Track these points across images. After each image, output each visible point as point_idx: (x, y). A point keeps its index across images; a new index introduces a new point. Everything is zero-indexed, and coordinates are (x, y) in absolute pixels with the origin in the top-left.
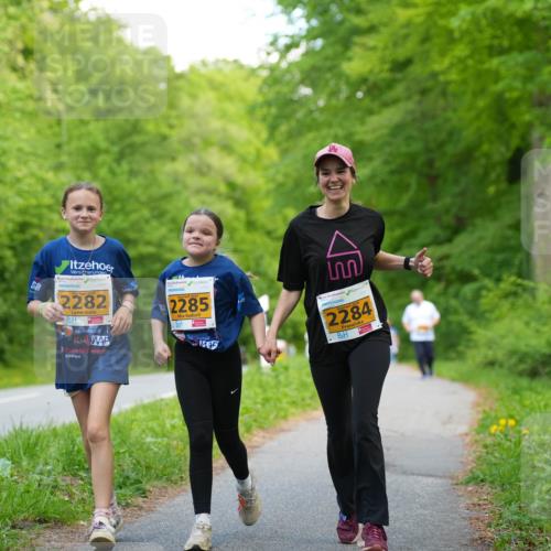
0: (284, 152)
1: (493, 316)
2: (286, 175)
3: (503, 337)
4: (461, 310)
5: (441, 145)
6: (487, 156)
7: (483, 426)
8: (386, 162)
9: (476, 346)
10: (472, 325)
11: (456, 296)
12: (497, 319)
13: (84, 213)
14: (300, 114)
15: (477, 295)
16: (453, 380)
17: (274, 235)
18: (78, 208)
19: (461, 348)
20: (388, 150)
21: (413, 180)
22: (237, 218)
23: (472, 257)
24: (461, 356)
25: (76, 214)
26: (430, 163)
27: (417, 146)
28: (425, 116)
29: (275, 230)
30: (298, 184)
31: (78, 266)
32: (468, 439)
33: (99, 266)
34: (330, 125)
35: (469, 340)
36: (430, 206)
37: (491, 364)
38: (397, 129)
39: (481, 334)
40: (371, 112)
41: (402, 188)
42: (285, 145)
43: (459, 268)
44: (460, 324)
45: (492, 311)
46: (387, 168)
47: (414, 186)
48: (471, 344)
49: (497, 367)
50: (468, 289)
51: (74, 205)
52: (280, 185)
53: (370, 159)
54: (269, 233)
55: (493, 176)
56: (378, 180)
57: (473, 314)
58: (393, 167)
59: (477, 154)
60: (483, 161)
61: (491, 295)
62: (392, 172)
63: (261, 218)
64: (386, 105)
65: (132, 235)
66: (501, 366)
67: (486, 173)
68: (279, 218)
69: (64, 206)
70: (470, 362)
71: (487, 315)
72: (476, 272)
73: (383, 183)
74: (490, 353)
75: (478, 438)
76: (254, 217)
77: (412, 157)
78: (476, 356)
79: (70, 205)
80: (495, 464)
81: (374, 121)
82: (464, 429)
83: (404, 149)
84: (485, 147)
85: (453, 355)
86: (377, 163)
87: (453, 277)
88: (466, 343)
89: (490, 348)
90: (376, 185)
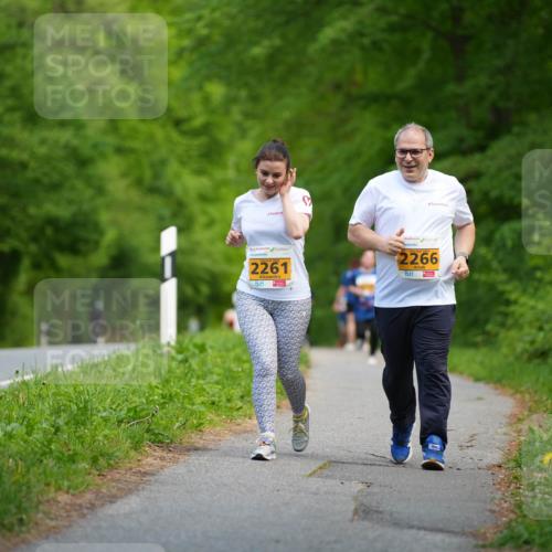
2: (212, 25)
4: (495, 264)
9: (517, 325)
10: (512, 290)
11: (488, 241)
16: (477, 379)
17: (185, 127)
19: (489, 327)
30: (231, 40)
35: (506, 315)
36: (451, 88)
41: (405, 56)
43: (494, 194)
44: (492, 287)
46: (383, 22)
48: (510, 321)
52: (201, 42)
56: (366, 41)
57: (513, 273)
58: (394, 18)
62: (392, 28)
68: (196, 97)
70: (505, 350)
71: (539, 274)
85: (479, 338)
88: (499, 318)
89: (541, 329)
90: (363, 48)
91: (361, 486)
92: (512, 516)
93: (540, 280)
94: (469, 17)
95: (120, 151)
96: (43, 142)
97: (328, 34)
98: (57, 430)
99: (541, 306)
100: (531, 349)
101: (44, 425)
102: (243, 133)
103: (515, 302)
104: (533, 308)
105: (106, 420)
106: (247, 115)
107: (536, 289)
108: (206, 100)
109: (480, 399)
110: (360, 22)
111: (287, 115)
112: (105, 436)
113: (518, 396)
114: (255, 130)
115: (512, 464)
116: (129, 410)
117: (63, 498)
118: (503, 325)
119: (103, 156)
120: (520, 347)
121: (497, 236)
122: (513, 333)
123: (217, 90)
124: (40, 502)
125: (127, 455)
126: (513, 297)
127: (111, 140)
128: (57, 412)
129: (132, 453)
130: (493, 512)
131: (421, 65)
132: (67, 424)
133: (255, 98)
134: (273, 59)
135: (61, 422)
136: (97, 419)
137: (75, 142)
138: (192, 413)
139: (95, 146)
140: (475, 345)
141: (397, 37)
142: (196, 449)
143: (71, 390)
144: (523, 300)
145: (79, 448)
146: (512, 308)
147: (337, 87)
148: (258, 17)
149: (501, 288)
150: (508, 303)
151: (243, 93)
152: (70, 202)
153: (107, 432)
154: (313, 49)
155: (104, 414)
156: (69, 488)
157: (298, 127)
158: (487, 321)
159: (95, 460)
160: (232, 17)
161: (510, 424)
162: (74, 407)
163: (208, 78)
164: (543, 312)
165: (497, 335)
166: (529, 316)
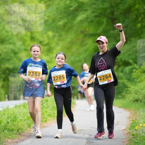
0: (48, 6)
1: (138, 81)
2: (49, 17)
3: (142, 89)
4: (124, 78)
5: (117, 5)
6: (138, 10)
7: (132, 127)
8: (93, 12)
9: (130, 93)
10: (129, 84)
11: (122, 71)
12: (139, 82)
13: (36, 53)
15: (131, 72)
16: (120, 107)
17: (43, 44)
18: (34, 51)
19: (123, 94)
20: (94, 6)
21: (105, 20)
22: (26, 35)
23: (130, 55)
24: (123, 97)
25: (34, 53)
26: (112, 13)
27: (106, 5)
29: (43, 41)
30: (54, 21)
31: (34, 65)
32: (125, 132)
33: (39, 66)
35: (127, 91)
36: (112, 32)
37: (137, 100)
39: (132, 88)
41: (99, 24)
42: (48, 3)
43: (123, 59)
44: (123, 83)
45: (137, 78)
46: (93, 15)
47: (105, 23)
48: (128, 92)
49: (139, 102)
50: (127, 69)
51: (33, 51)
53: (86, 10)
54: (41, 42)
55: (140, 19)
56: (89, 20)
57: (129, 80)
58: (96, 14)
59: (133, 9)
60: (136, 12)
61: (137, 71)
62: (96, 17)
63: (37, 36)
66: (141, 101)
67: (137, 18)
68: (45, 36)
69: (31, 51)
70: (127, 100)
71: (135, 80)
72: (131, 61)
73: (92, 21)
74: (136, 96)
75: (130, 131)
76: (34, 35)
77: (105, 10)
78: (130, 97)
79: (32, 50)
80: (137, 143)
82: (124, 127)
83: (101, 6)
84: (137, 6)
85: (120, 97)
86: (89, 12)
87: (121, 63)
88: (126, 92)
89: (136, 94)
90: (88, 22)
91: (88, 136)
92: (128, 143)
93: (136, 81)
94: (116, 13)
95: (25, 50)
96: (5, 48)
97: (79, 18)
98: (8, 123)
99: (136, 88)
100: (134, 99)
101: (5, 122)
102: (58, 45)
103: (129, 87)
104: (134, 89)
105: (21, 120)
106: (59, 40)
107: (135, 84)
108: (48, 36)
109: (120, 112)
110: (88, 15)
111: (69, 40)
112: (21, 124)
113: (130, 111)
114: (61, 44)
115: (128, 129)
116: (27, 117)
117: (9, 140)
118: (126, 93)
119: (21, 51)
120: (131, 99)
121: (125, 70)
122: (129, 95)
123: (50, 34)
124: (3, 142)
125: (27, 129)
126: (129, 86)
127: (23, 47)
128: (8, 118)
129: (28, 128)
130: (123, 142)
131: (104, 26)
132: (10, 121)
133: (60, 36)
134: (65, 25)
135: (9, 121)
136: (19, 120)
137: (13, 48)
138: (44, 118)
139: (19, 49)
140: (120, 98)
141: (97, 19)
142: (45, 127)
143: (12, 112)
144: (132, 86)
145: (14, 127)
146: (129, 89)
147: (82, 32)
148: (60, 14)
149: (126, 83)
150: (128, 87)
151: (57, 34)
152: (13, 64)
153: (21, 123)
154: (75, 22)
155: (21, 118)
156: (11, 138)
157: (72, 43)
158: (122, 92)
159: (18, 130)
160: (54, 15)
161: (128, 119)
162: (13, 117)
163: (48, 30)
164: (137, 90)
165: (125, 96)
166: (133, 91)
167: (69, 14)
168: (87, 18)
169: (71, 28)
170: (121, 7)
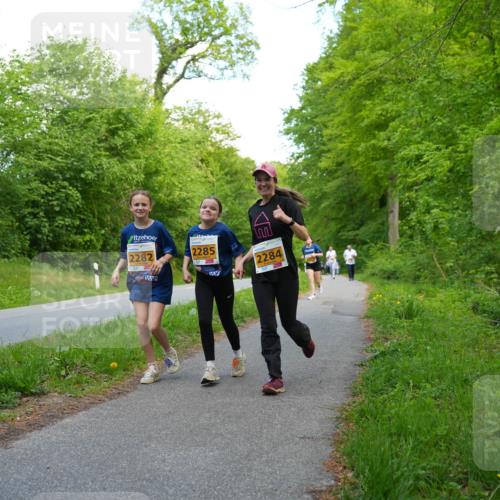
1: (374, 257)
3: (378, 265)
5: (355, 193)
6: (372, 198)
7: (370, 297)
8: (335, 200)
12: (376, 258)
13: (140, 207)
14: (302, 182)
15: (368, 249)
18: (137, 205)
20: (335, 195)
21: (344, 206)
24: (362, 272)
25: (136, 208)
26: (351, 200)
27: (346, 194)
28: (349, 183)
31: (138, 238)
32: (364, 302)
33: (148, 238)
34: (313, 186)
37: (373, 275)
38: (338, 188)
39: (370, 264)
40: (329, 181)
45: (374, 255)
49: (375, 276)
50: (365, 247)
51: (135, 203)
53: (329, 198)
55: (374, 205)
59: (368, 197)
60: (370, 199)
61: (373, 249)
64: (334, 179)
65: (240, 227)
66: (377, 275)
67: (372, 204)
72: (368, 241)
73: (334, 207)
75: (368, 301)
77: (345, 197)
78: (368, 272)
79: (133, 203)
80: (374, 311)
81: (330, 184)
82: (363, 298)
83: (341, 195)
84: (371, 194)
86: (331, 200)
167: (314, 202)
168: (329, 205)
169: (316, 213)
170: (358, 195)
